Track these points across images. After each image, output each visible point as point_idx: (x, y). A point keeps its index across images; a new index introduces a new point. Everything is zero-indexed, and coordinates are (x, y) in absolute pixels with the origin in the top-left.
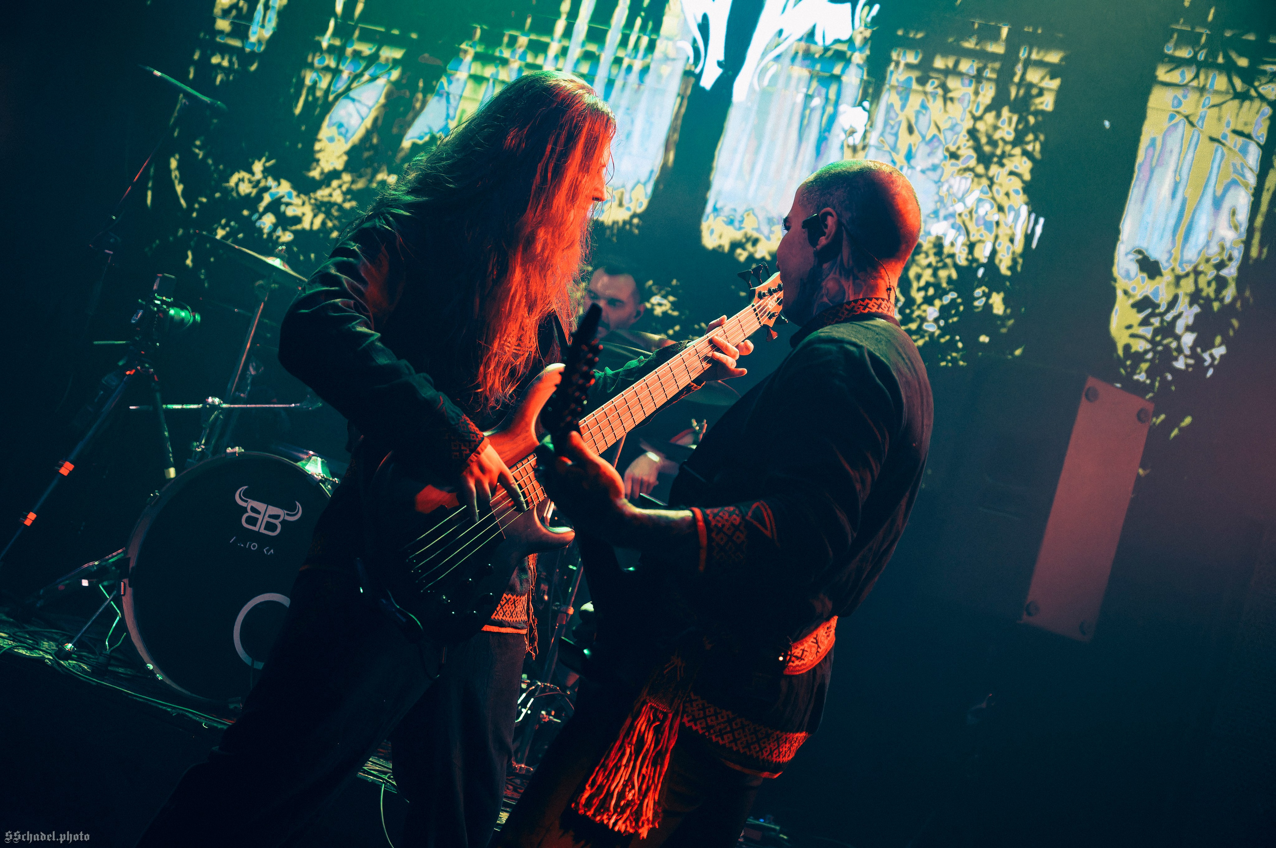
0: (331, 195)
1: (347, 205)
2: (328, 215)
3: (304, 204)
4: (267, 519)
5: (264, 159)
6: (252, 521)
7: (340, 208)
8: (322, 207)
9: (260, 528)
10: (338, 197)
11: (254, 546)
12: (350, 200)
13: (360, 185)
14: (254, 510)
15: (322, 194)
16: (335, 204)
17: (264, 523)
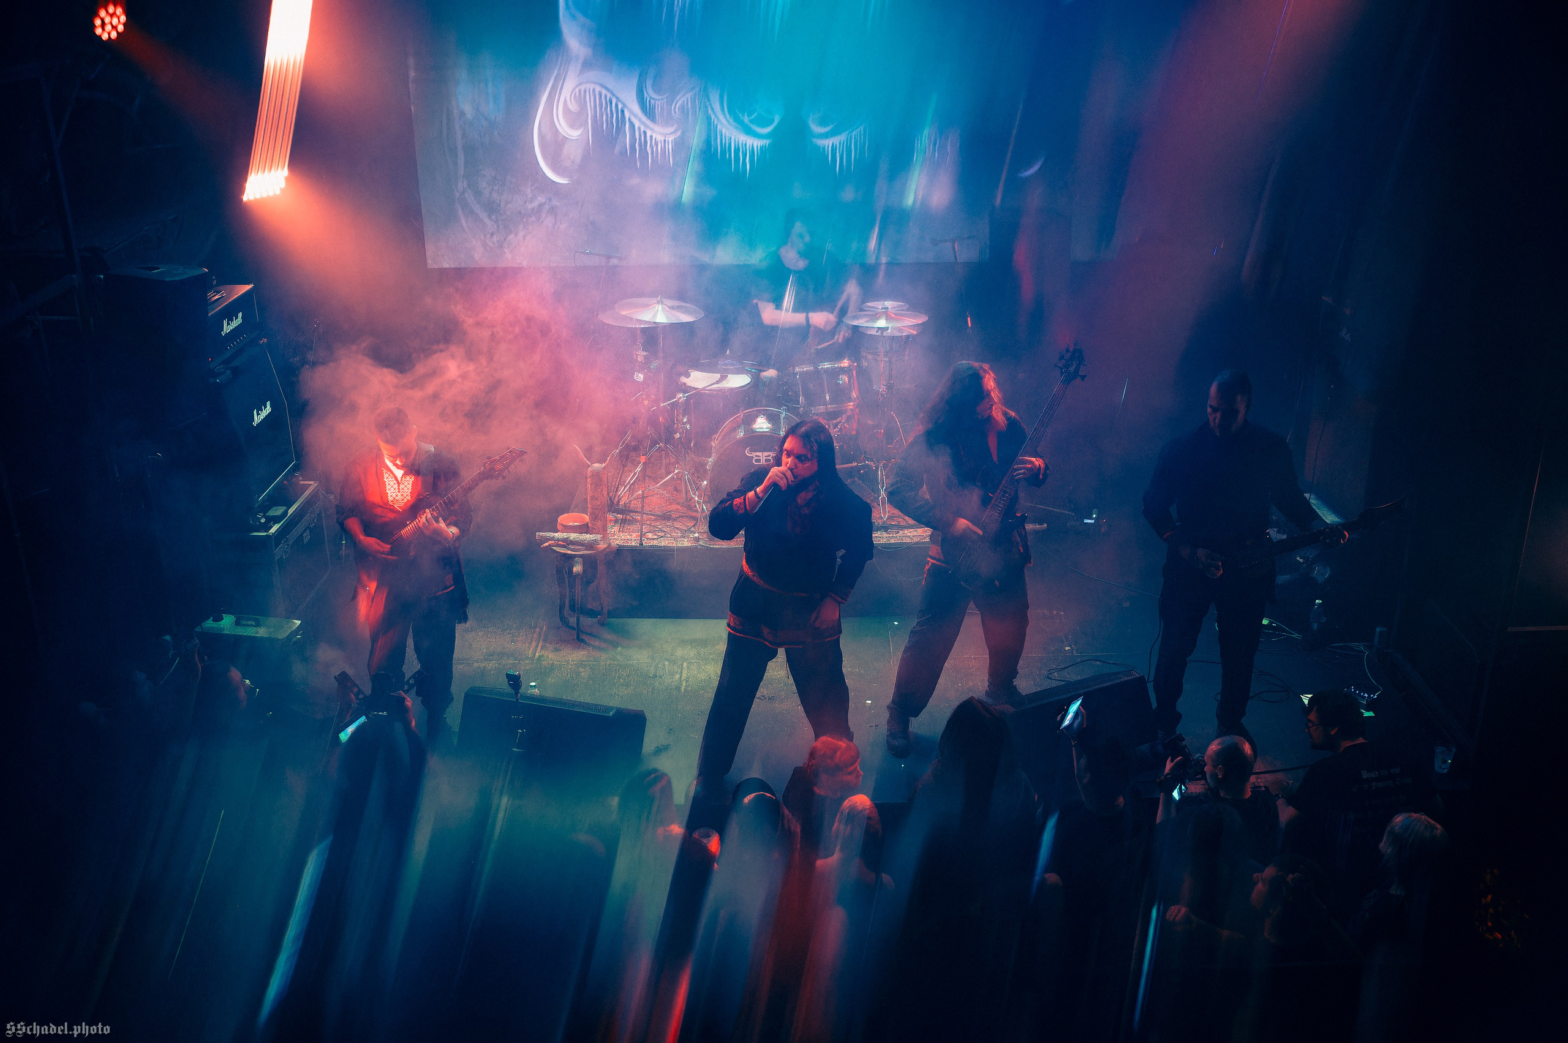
3: (565, 205)
4: (764, 458)
5: (529, 186)
6: (758, 461)
9: (763, 462)
14: (756, 456)
17: (764, 460)
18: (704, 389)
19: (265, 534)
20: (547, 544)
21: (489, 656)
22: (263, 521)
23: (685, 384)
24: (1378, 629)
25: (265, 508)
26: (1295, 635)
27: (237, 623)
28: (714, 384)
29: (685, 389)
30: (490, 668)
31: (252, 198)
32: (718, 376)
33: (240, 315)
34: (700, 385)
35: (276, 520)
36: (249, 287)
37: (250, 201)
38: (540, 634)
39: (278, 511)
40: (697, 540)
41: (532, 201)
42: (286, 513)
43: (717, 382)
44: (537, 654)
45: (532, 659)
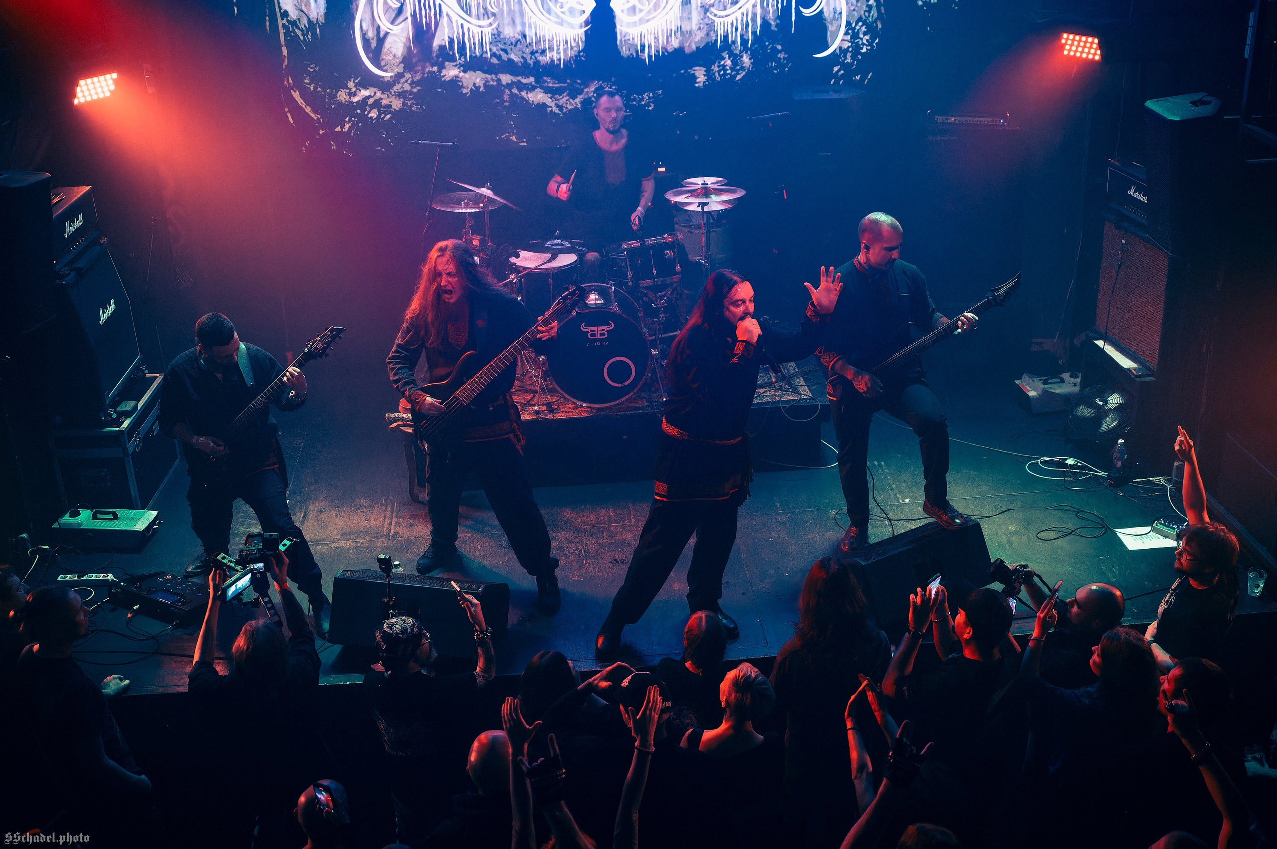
0: (402, 87)
1: (414, 90)
2: (405, 98)
3: (388, 97)
4: (599, 332)
5: (352, 79)
6: (594, 335)
7: (411, 92)
8: (400, 95)
9: (598, 336)
10: (407, 87)
11: (598, 344)
12: (415, 87)
13: (417, 77)
14: (591, 330)
15: (397, 88)
16: (407, 91)
17: (599, 334)
18: (536, 268)
19: (117, 429)
20: (395, 424)
21: (345, 535)
22: (114, 416)
23: (515, 264)
24: (1176, 464)
25: (115, 404)
26: (1101, 473)
27: (95, 517)
28: (546, 263)
29: (517, 269)
30: (347, 547)
31: (82, 100)
32: (549, 255)
33: (81, 216)
34: (532, 265)
35: (127, 414)
36: (86, 189)
37: (81, 105)
38: (392, 512)
39: (128, 406)
40: (537, 412)
41: (355, 94)
42: (136, 406)
43: (549, 261)
44: (392, 531)
45: (388, 536)
